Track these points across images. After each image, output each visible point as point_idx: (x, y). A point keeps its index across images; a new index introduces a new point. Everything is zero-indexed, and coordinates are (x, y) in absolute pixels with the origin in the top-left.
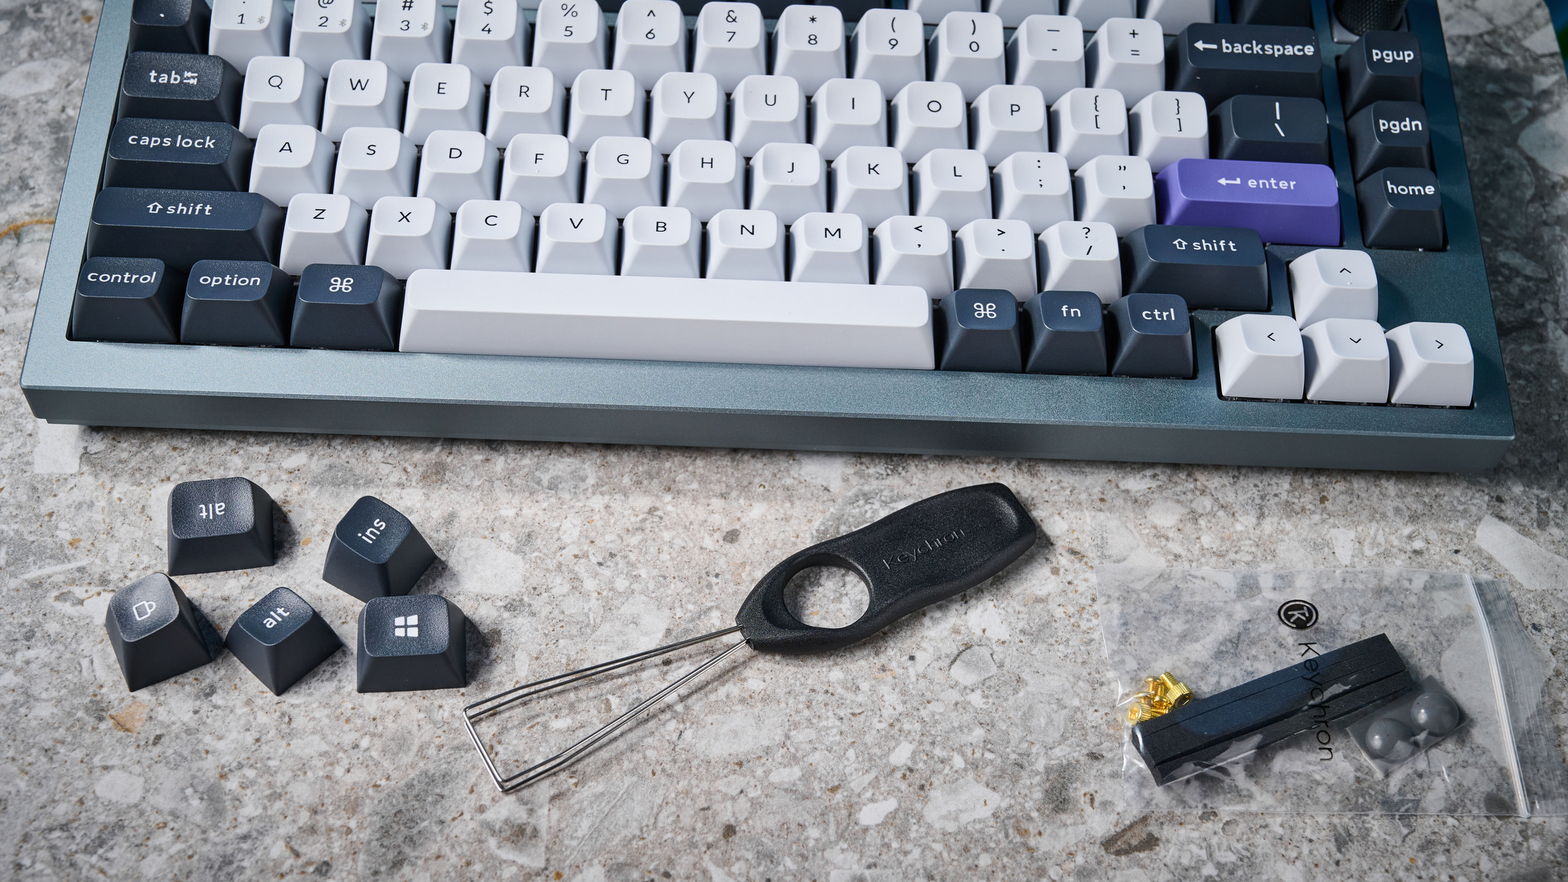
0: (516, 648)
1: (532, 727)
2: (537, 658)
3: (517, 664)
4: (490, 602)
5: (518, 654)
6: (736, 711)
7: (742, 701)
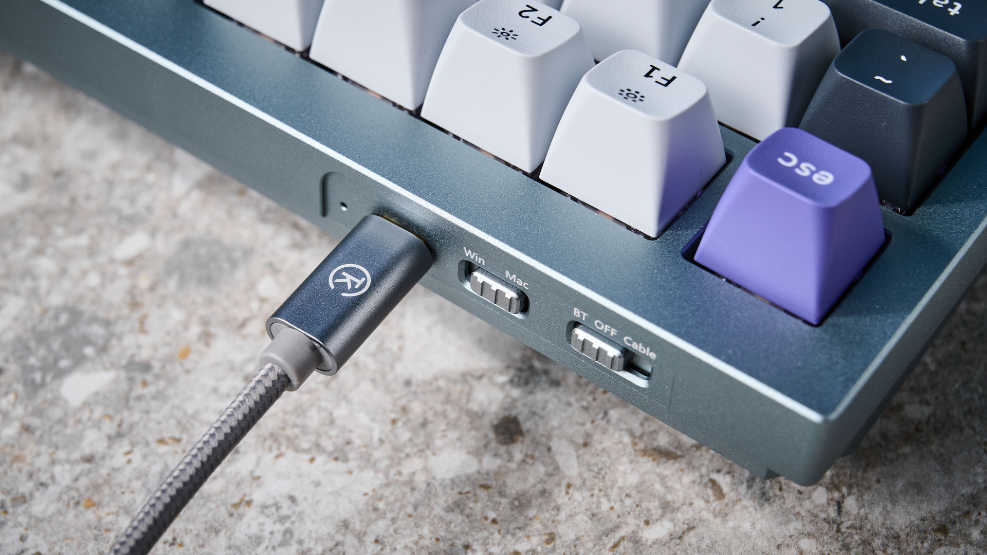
0: (549, 437)
1: (616, 545)
2: (586, 445)
3: (560, 460)
4: (485, 380)
5: (555, 444)
6: (905, 456)
7: (907, 438)
